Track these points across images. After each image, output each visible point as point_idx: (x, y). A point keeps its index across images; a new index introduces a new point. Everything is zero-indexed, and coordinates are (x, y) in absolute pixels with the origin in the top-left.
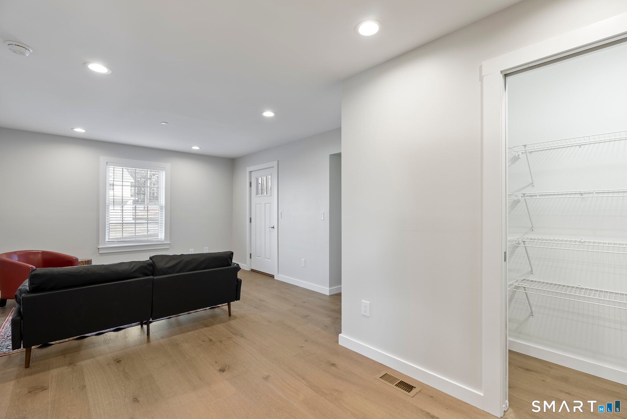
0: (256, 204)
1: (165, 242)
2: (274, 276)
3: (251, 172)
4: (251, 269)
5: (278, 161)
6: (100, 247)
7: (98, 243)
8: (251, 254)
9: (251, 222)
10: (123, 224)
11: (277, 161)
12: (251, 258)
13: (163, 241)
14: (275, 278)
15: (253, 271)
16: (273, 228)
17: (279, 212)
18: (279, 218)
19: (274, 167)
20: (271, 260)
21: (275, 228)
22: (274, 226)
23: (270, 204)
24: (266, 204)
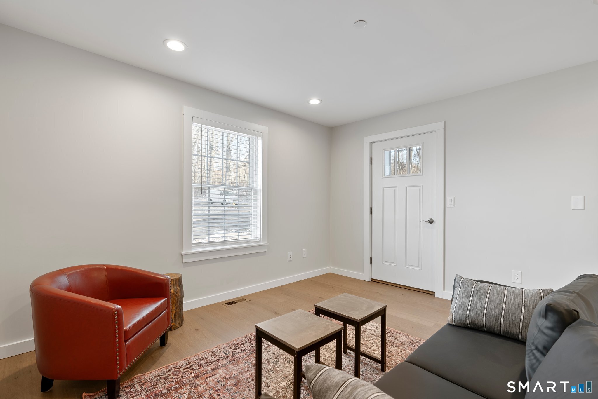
0: (383, 188)
1: (261, 243)
2: (434, 292)
3: (372, 143)
4: (372, 279)
5: (445, 123)
6: (184, 252)
7: (182, 247)
8: (371, 259)
9: (371, 213)
10: (209, 217)
11: (443, 122)
12: (371, 263)
13: (259, 242)
14: (436, 295)
15: (373, 281)
16: (429, 223)
17: (447, 198)
18: (447, 205)
19: (434, 131)
20: (421, 269)
21: (435, 222)
22: (432, 219)
23: (418, 188)
24: (408, 188)
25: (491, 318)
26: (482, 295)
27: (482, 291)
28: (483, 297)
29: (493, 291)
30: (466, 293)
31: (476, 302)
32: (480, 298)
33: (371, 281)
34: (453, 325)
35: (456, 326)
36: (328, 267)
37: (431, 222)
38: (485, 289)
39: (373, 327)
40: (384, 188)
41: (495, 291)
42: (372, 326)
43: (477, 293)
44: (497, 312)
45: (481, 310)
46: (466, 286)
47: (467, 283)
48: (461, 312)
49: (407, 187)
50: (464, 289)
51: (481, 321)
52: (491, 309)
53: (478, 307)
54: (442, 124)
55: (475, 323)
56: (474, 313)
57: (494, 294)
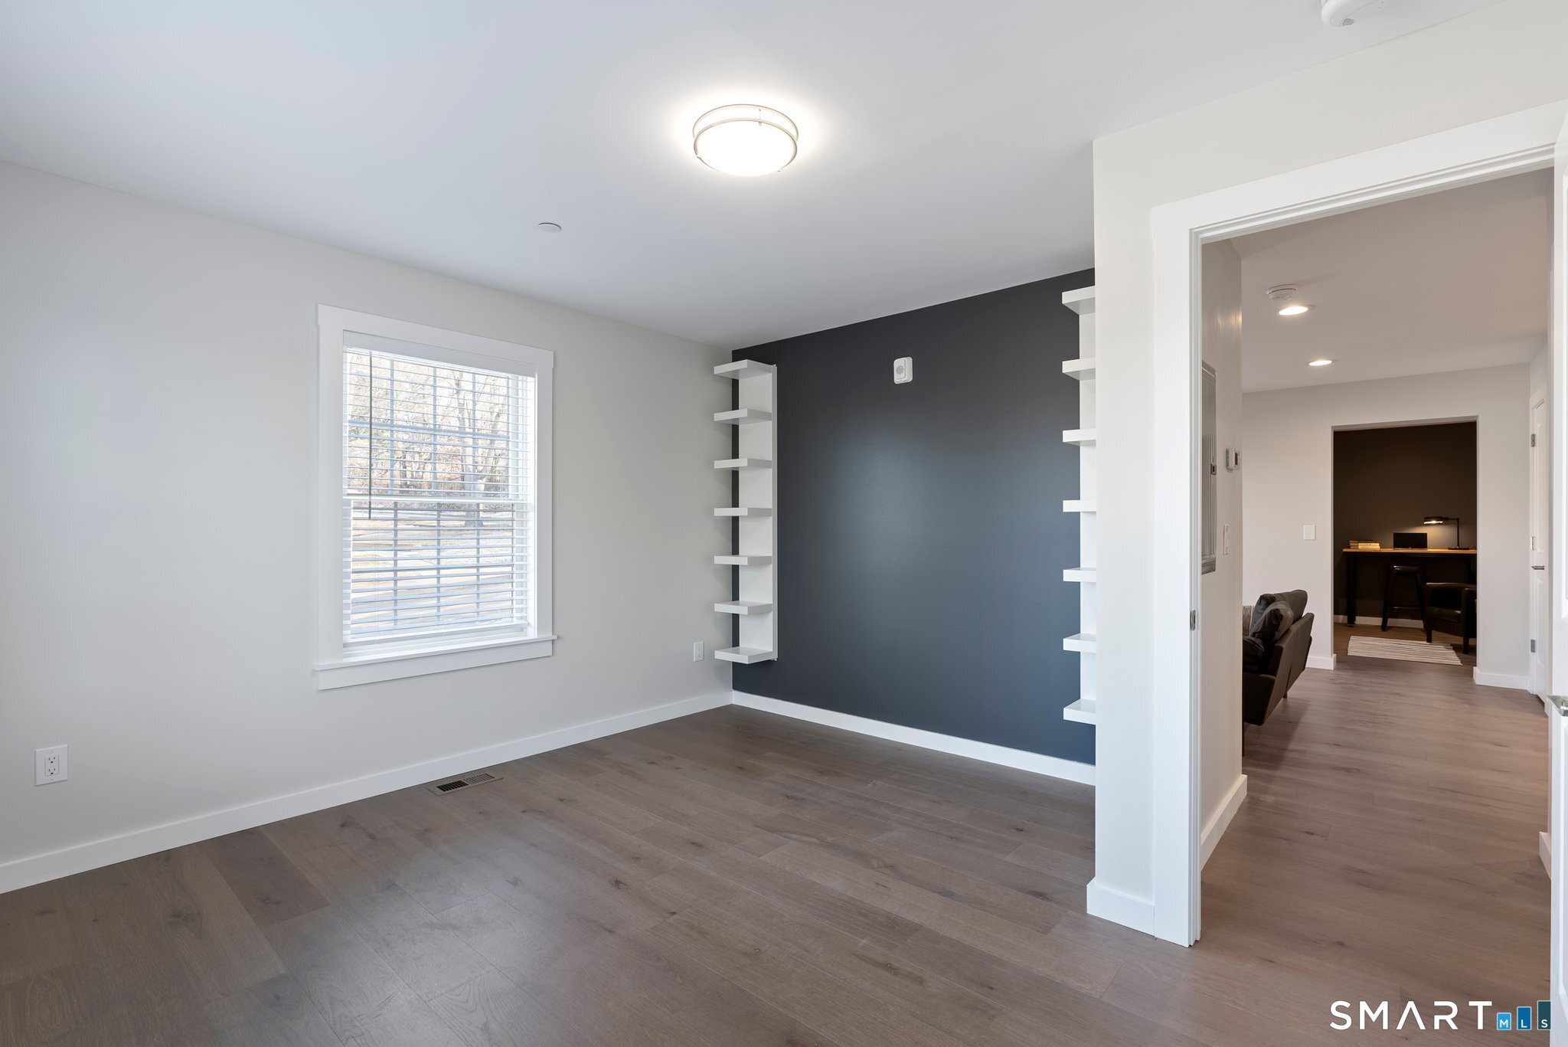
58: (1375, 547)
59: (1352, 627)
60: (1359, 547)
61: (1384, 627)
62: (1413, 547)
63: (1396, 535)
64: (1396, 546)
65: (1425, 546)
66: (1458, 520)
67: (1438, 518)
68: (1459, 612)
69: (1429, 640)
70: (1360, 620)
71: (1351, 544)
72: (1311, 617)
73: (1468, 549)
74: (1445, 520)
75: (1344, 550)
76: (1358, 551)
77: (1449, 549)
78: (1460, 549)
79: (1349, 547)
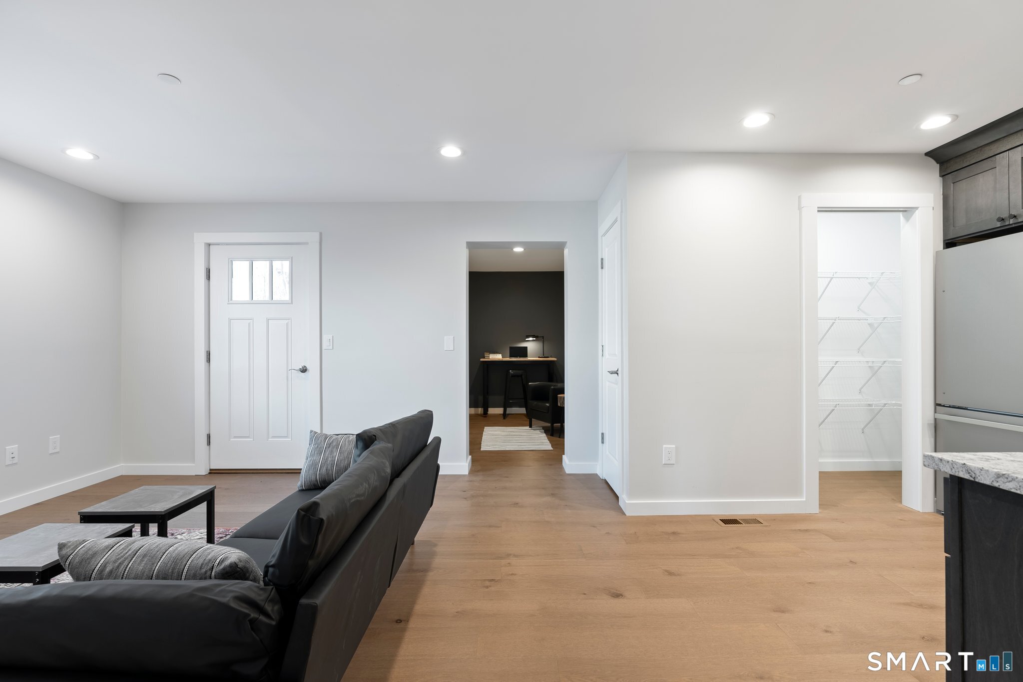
0: (230, 320)
3: (209, 245)
4: (210, 470)
5: (321, 234)
8: (209, 436)
9: (208, 360)
11: (318, 233)
12: (209, 443)
15: (212, 472)
16: (301, 372)
17: (324, 337)
18: (324, 347)
19: (307, 243)
20: (290, 440)
21: (309, 370)
22: (305, 366)
23: (286, 321)
24: (270, 321)
25: (340, 471)
26: (334, 447)
27: (334, 444)
28: (335, 449)
29: (345, 440)
30: (318, 449)
31: (327, 457)
32: (332, 452)
33: (209, 473)
34: (302, 490)
35: (306, 490)
36: (118, 466)
37: (304, 370)
38: (338, 441)
39: (202, 535)
40: (232, 321)
41: (347, 440)
42: (201, 533)
43: (329, 447)
44: (346, 462)
45: (332, 464)
46: (319, 441)
47: (320, 439)
48: (311, 472)
49: (268, 320)
50: (317, 445)
51: (331, 476)
52: (341, 461)
53: (329, 462)
54: (317, 235)
55: (325, 480)
56: (324, 470)
57: (345, 444)
58: (498, 357)
59: (486, 417)
60: (490, 357)
61: (505, 415)
62: (520, 357)
63: (511, 348)
64: (511, 356)
65: (526, 356)
66: (543, 337)
67: (533, 336)
68: (548, 405)
69: (531, 427)
70: (492, 411)
71: (485, 355)
72: (438, 441)
73: (548, 357)
74: (537, 337)
75: (482, 360)
76: (489, 360)
77: (539, 357)
78: (544, 357)
79: (484, 358)
